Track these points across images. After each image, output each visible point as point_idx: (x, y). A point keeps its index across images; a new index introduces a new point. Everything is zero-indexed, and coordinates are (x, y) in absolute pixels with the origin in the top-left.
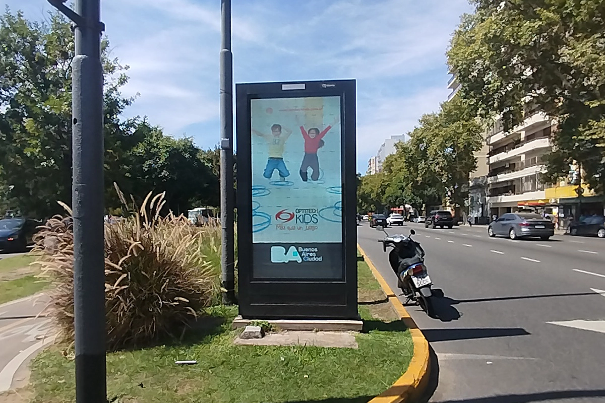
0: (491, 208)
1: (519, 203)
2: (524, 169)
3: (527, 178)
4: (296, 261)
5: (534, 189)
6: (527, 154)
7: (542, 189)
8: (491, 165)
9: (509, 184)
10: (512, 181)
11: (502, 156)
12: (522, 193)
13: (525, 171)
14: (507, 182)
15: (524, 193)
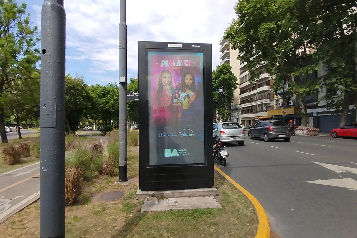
0: (241, 120)
1: (255, 118)
2: (258, 101)
3: (259, 105)
4: (177, 156)
5: (262, 111)
6: (259, 93)
7: (266, 111)
8: (242, 98)
9: (250, 108)
10: (251, 107)
11: (246, 94)
12: (257, 113)
13: (259, 102)
14: (249, 107)
15: (258, 113)
